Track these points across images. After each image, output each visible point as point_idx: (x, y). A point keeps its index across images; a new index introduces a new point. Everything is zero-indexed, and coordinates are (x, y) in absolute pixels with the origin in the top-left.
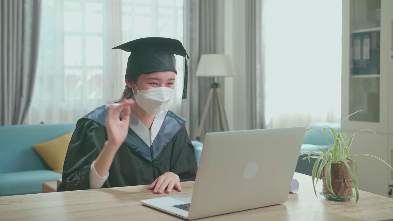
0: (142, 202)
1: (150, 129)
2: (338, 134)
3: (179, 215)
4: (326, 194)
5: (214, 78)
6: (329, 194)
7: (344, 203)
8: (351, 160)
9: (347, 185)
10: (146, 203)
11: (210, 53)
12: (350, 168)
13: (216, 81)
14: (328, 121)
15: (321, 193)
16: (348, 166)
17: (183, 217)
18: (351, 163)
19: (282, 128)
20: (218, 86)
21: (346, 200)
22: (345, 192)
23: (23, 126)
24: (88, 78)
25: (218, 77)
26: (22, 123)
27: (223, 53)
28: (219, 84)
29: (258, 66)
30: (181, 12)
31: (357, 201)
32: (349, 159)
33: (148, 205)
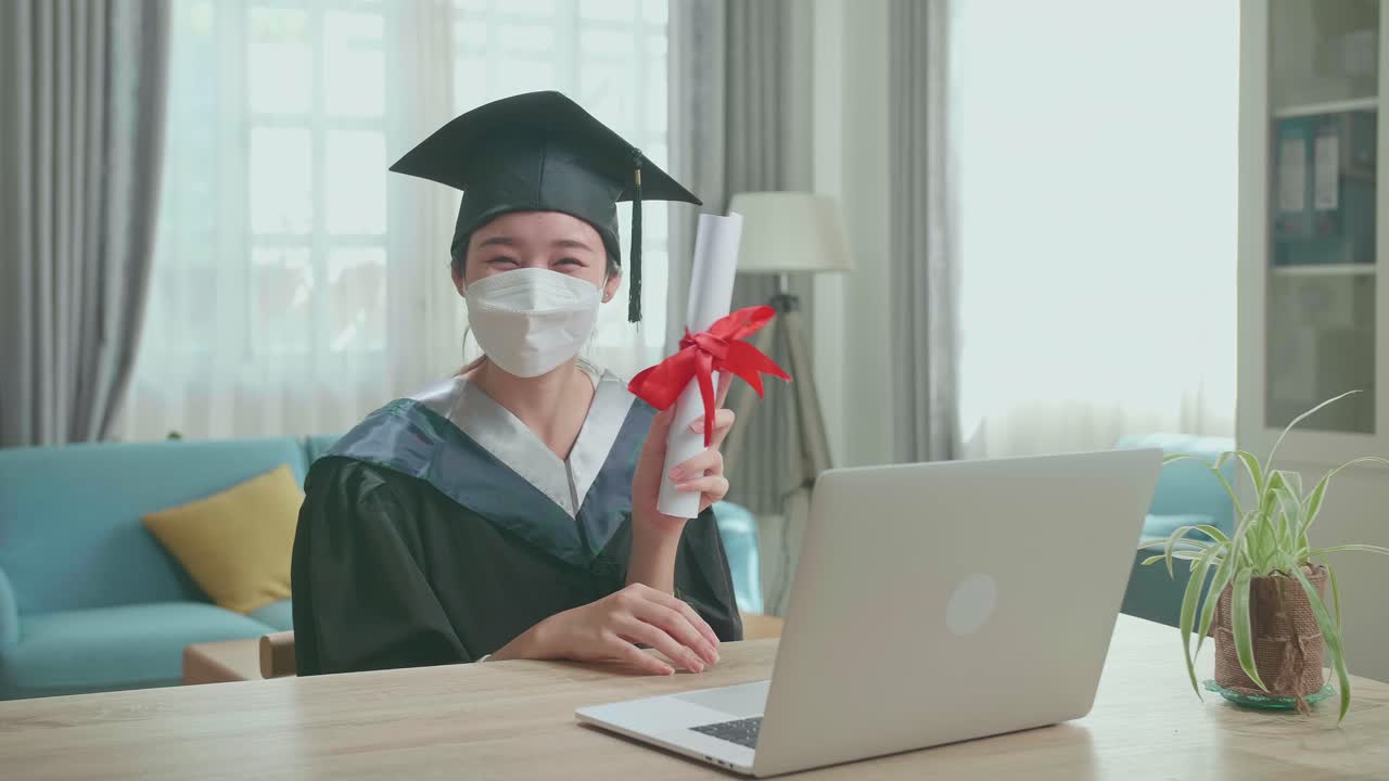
0: (578, 716)
1: (566, 458)
2: (1271, 475)
3: (720, 762)
4: (1228, 686)
5: (776, 278)
6: (1242, 688)
7: (1297, 718)
8: (1316, 566)
9: (1305, 653)
10: (595, 717)
11: (763, 188)
12: (1315, 594)
13: (784, 287)
14: (1185, 430)
15: (1210, 682)
16: (1309, 585)
17: (735, 769)
18: (1317, 576)
19: (1023, 456)
20: (793, 305)
21: (1303, 709)
22: (1300, 681)
23: (106, 445)
24: (333, 277)
25: (791, 275)
26: (102, 436)
27: (808, 186)
28: (795, 299)
29: (935, 236)
30: (659, 45)
31: (1343, 712)
32: (1309, 565)
33: (600, 725)
